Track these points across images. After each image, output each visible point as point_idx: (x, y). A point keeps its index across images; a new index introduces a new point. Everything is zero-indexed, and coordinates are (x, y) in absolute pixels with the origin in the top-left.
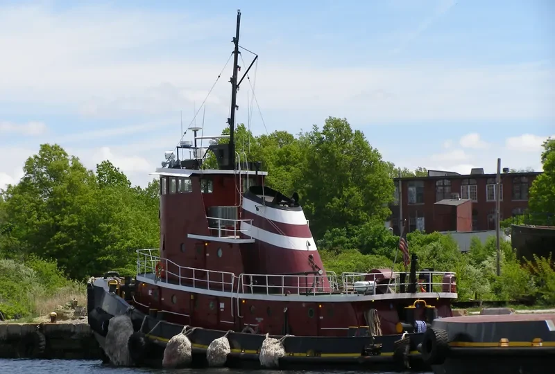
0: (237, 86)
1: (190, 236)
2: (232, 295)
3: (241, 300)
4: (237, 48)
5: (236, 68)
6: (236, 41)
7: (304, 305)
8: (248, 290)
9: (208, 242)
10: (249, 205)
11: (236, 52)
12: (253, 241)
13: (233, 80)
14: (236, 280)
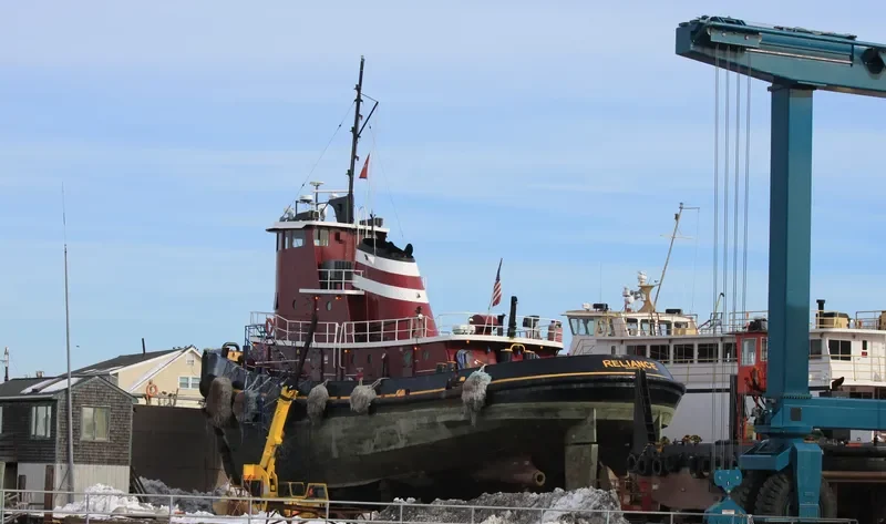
0: (358, 136)
1: (301, 291)
2: (335, 345)
3: (343, 350)
4: (359, 96)
5: (358, 116)
6: (358, 88)
7: (401, 350)
8: (350, 340)
9: (319, 295)
10: (360, 256)
11: (358, 100)
12: (363, 293)
13: (354, 130)
14: (339, 329)
